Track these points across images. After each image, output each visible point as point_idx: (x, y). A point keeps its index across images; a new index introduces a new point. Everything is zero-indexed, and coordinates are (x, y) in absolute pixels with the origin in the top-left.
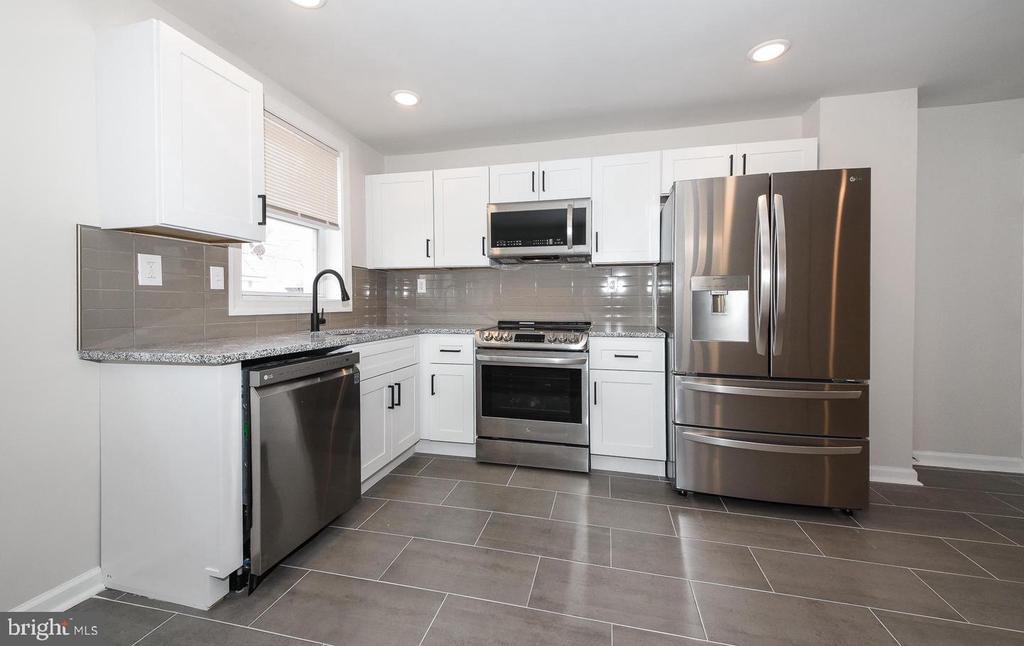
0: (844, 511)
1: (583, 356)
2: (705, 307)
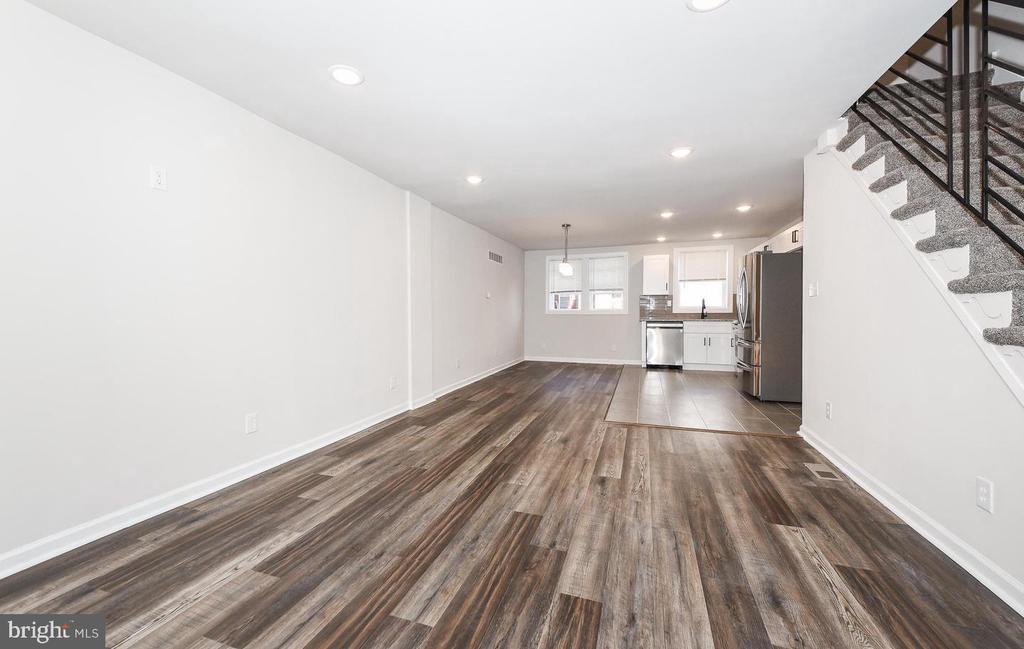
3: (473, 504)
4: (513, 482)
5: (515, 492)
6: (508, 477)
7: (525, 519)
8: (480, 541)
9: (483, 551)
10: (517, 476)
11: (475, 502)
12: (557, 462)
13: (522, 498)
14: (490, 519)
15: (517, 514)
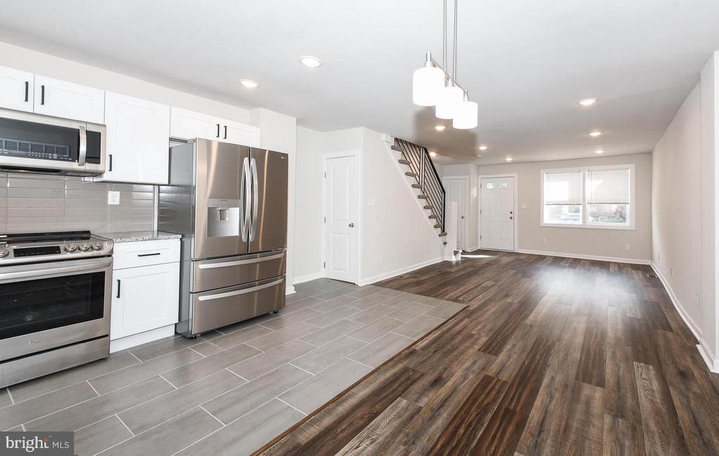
0: (275, 312)
1: (107, 260)
2: (214, 217)
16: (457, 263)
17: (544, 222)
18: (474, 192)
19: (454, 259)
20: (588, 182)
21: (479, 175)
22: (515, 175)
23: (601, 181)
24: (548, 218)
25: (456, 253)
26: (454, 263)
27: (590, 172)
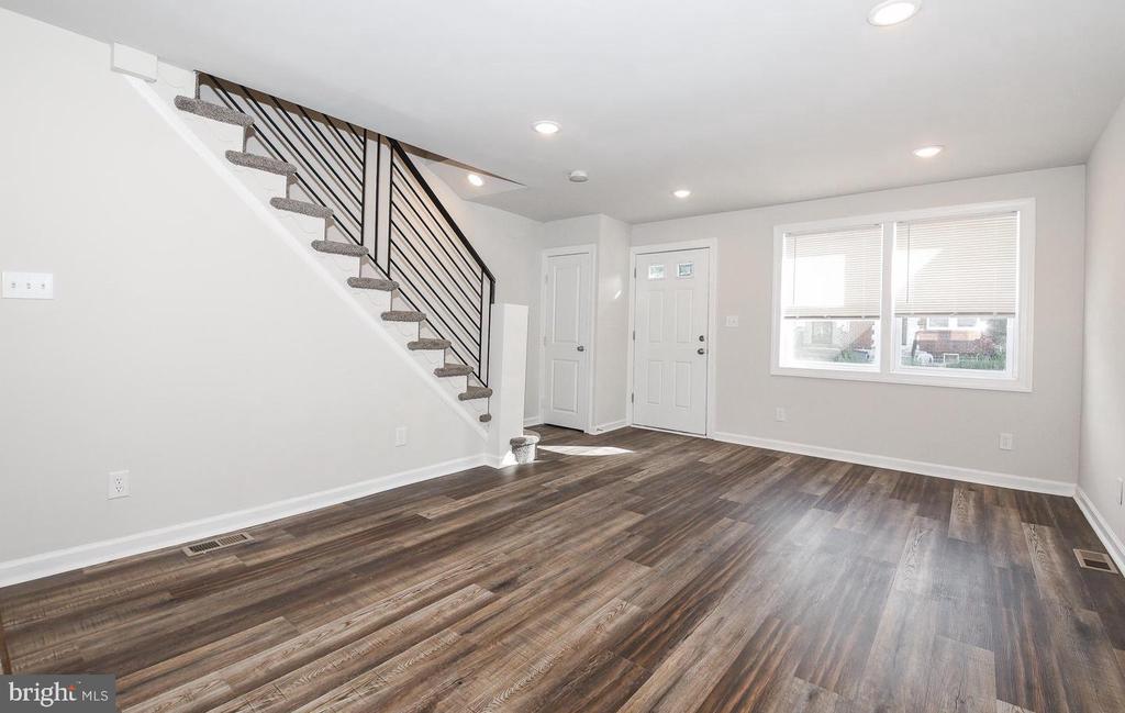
3: (698, 586)
4: (634, 609)
5: (639, 591)
6: (638, 620)
7: (643, 559)
8: (694, 549)
9: (693, 543)
10: (621, 620)
11: (695, 589)
12: (533, 634)
13: (635, 581)
14: (681, 565)
15: (650, 564)
16: (522, 471)
17: (782, 364)
18: (613, 288)
19: (508, 461)
20: (898, 256)
21: (630, 245)
22: (713, 242)
23: (934, 252)
24: (790, 356)
25: (517, 445)
26: (511, 471)
27: (905, 228)
